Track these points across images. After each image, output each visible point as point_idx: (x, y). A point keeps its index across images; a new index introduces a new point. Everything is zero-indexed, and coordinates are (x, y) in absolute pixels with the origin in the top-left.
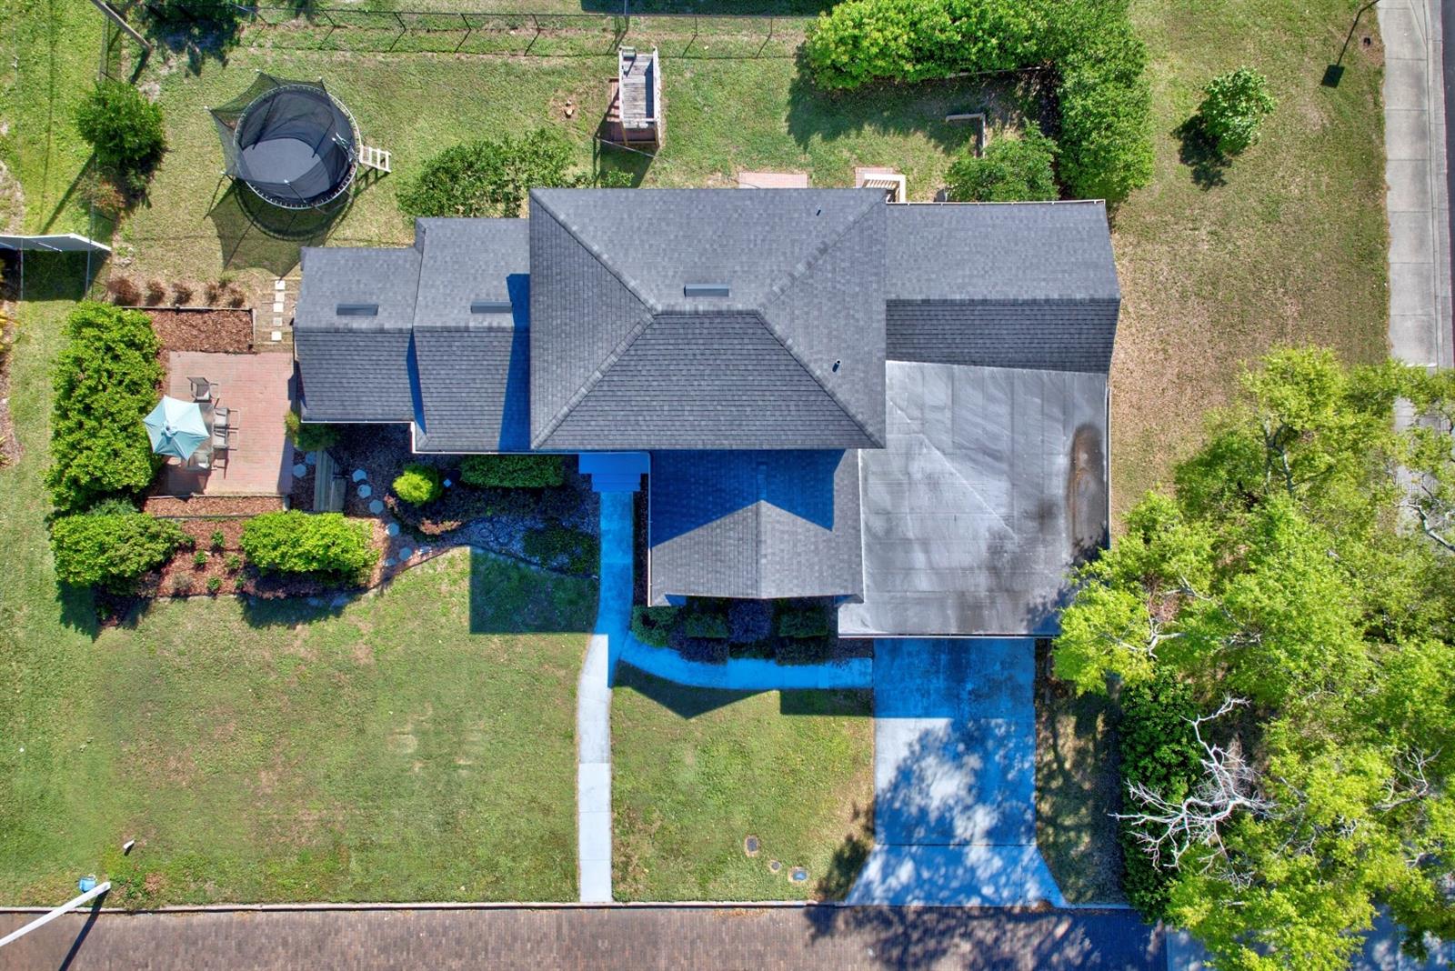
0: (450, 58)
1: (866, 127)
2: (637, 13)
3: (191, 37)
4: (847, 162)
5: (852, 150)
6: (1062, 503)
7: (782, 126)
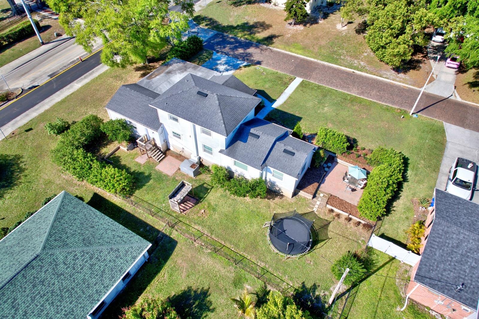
4: (144, 166)
5: (140, 168)
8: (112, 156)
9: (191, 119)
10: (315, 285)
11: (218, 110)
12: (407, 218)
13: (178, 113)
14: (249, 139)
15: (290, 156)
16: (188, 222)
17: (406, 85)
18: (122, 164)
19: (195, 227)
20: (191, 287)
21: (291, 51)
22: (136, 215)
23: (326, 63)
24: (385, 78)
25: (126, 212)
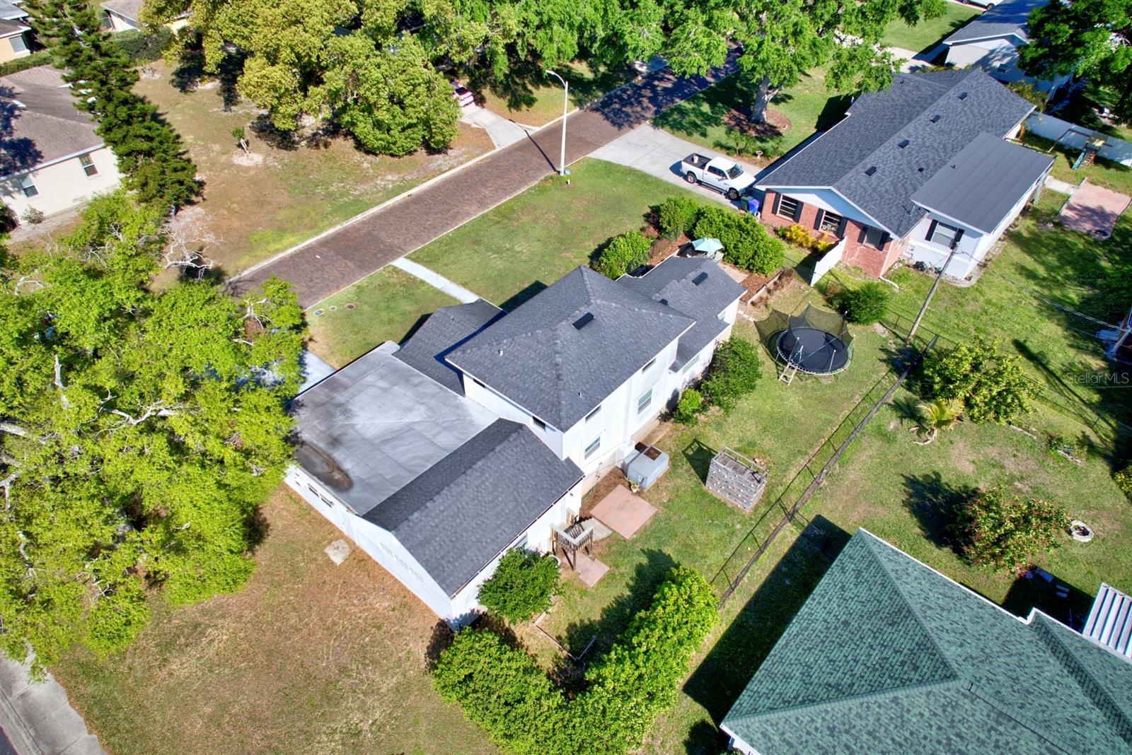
0: (826, 435)
1: (629, 593)
2: (798, 539)
3: (904, 360)
4: (617, 567)
5: (622, 575)
6: (330, 452)
7: (667, 550)
10: (881, 350)
15: (706, 281)
16: (781, 489)
17: (481, 157)
19: (792, 477)
20: (903, 502)
22: (754, 590)
23: (359, 217)
24: (450, 169)
25: (745, 609)
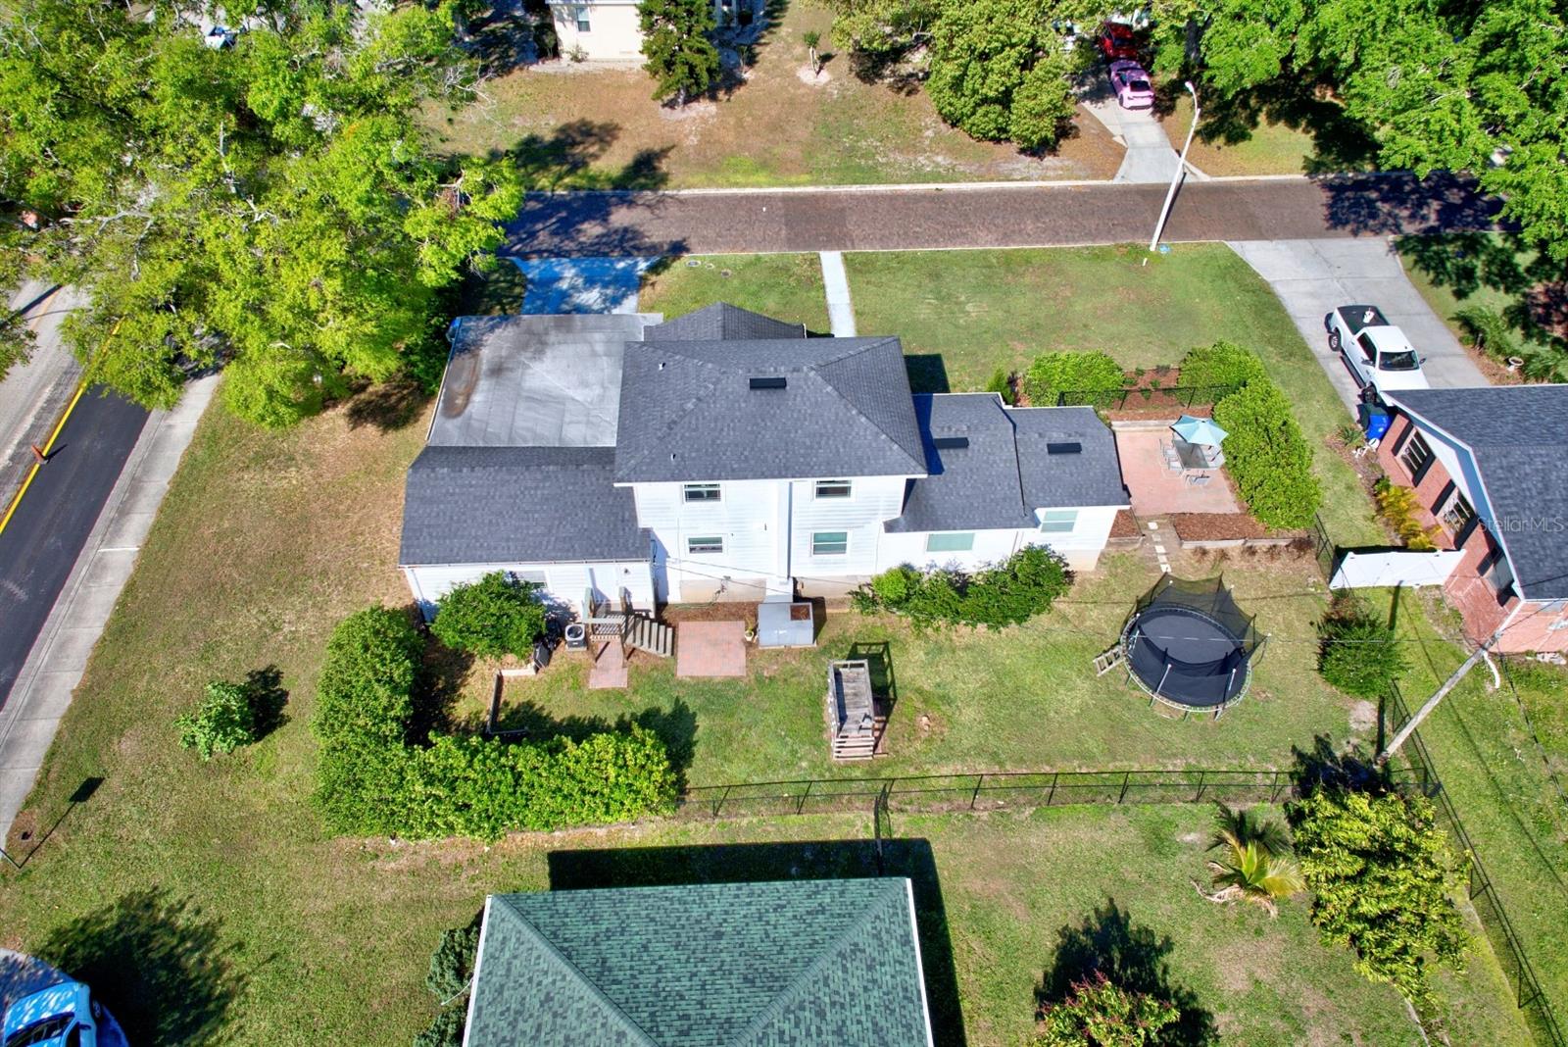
0: (1061, 766)
2: (866, 842)
4: (636, 692)
5: (630, 703)
7: (702, 722)
8: (502, 716)
9: (787, 469)
10: (1318, 739)
11: (848, 410)
12: (1349, 488)
13: (733, 470)
14: (943, 459)
15: (1072, 457)
16: (912, 772)
17: (1080, 183)
18: (558, 720)
19: (943, 773)
20: (1066, 928)
21: (736, 185)
22: (742, 840)
23: (855, 189)
24: (1022, 180)
25: (706, 848)
